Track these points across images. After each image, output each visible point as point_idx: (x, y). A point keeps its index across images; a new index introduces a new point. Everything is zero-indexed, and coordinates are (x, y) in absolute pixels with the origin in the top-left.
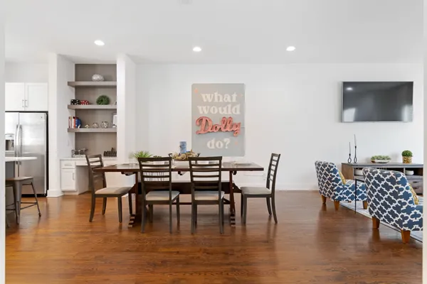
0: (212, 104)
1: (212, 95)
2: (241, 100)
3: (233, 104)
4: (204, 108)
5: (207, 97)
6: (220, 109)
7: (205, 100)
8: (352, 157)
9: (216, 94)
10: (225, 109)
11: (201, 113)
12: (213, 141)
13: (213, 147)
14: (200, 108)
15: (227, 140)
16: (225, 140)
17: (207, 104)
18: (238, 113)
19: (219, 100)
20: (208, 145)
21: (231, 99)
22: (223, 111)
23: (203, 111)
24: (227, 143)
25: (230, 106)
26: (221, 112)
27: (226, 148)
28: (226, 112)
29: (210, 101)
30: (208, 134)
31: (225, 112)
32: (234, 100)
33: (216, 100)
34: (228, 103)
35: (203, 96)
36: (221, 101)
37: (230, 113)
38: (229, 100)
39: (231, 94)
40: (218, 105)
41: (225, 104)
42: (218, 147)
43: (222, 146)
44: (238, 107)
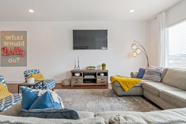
0: (11, 41)
1: (11, 37)
2: (25, 39)
3: (21, 41)
4: (7, 43)
6: (15, 43)
7: (7, 39)
8: (77, 66)
9: (13, 36)
10: (17, 43)
11: (5, 45)
12: (11, 59)
13: (11, 62)
14: (4, 42)
15: (18, 59)
16: (17, 58)
17: (8, 41)
18: (24, 45)
19: (14, 39)
20: (9, 61)
21: (20, 38)
22: (16, 44)
24: (18, 60)
25: (19, 42)
26: (15, 45)
27: (18, 62)
29: (10, 39)
30: (8, 56)
31: (17, 45)
32: (22, 39)
33: (13, 39)
34: (19, 40)
35: (6, 37)
36: (15, 39)
37: (19, 45)
38: (19, 39)
39: (20, 36)
40: (14, 41)
41: (17, 41)
42: (13, 62)
43: (15, 62)
44: (24, 42)
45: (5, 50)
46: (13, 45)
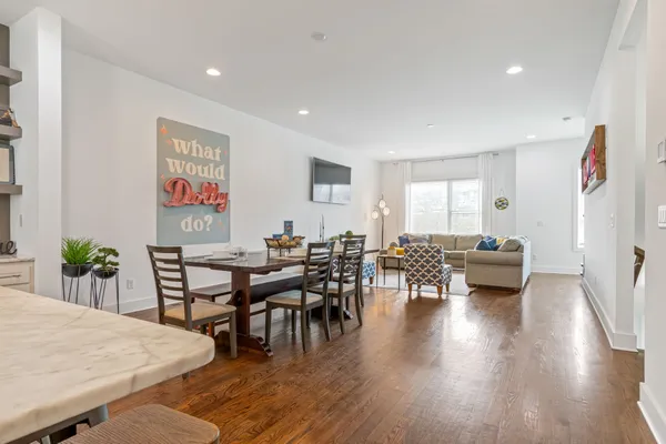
0: (188, 158)
1: (189, 144)
2: (225, 159)
3: (217, 164)
4: (177, 162)
5: (181, 146)
6: (200, 168)
7: (178, 150)
9: (194, 142)
10: (206, 169)
11: (172, 170)
12: (189, 219)
13: (190, 230)
14: (170, 161)
15: (209, 218)
16: (206, 218)
17: (180, 156)
18: (222, 177)
19: (198, 153)
20: (183, 224)
21: (214, 156)
22: (203, 172)
23: (176, 169)
24: (209, 224)
25: (212, 165)
26: (200, 174)
27: (208, 229)
28: (208, 174)
29: (185, 152)
30: (186, 208)
31: (206, 175)
32: (218, 158)
33: (194, 154)
34: (211, 161)
35: (176, 141)
36: (201, 155)
37: (212, 176)
38: (211, 157)
39: (214, 148)
40: (197, 161)
41: (205, 162)
42: (196, 228)
43: (201, 228)
44: (222, 168)
45: (179, 187)
46: (194, 173)
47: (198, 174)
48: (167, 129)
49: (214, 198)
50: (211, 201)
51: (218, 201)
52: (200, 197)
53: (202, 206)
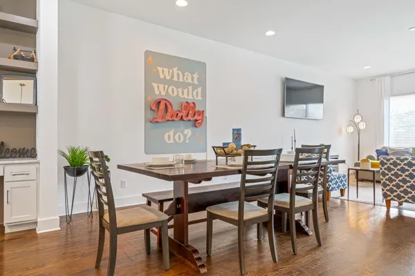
0: (170, 82)
1: (171, 71)
2: (202, 83)
3: (195, 87)
4: (161, 86)
5: (164, 73)
6: (180, 90)
7: (162, 77)
9: (175, 70)
10: (185, 91)
11: (157, 93)
12: (171, 133)
13: (172, 141)
14: (155, 85)
15: (189, 132)
16: (186, 132)
17: (164, 81)
18: (200, 98)
19: (178, 79)
20: (166, 137)
21: (193, 79)
22: (183, 93)
23: (160, 91)
24: (188, 136)
25: (190, 88)
26: (181, 95)
27: (187, 141)
28: (187, 95)
29: (168, 78)
30: (167, 123)
31: (185, 95)
32: (196, 82)
33: (175, 79)
34: (189, 84)
35: (160, 69)
36: (181, 80)
37: (190, 97)
38: (189, 80)
39: (192, 74)
40: (178, 85)
41: (184, 85)
42: (177, 140)
43: (182, 140)
44: (200, 89)
45: (162, 106)
46: (175, 94)
47: (178, 95)
48: (153, 60)
49: (192, 115)
50: (190, 118)
51: (196, 117)
52: (180, 115)
53: (182, 122)
